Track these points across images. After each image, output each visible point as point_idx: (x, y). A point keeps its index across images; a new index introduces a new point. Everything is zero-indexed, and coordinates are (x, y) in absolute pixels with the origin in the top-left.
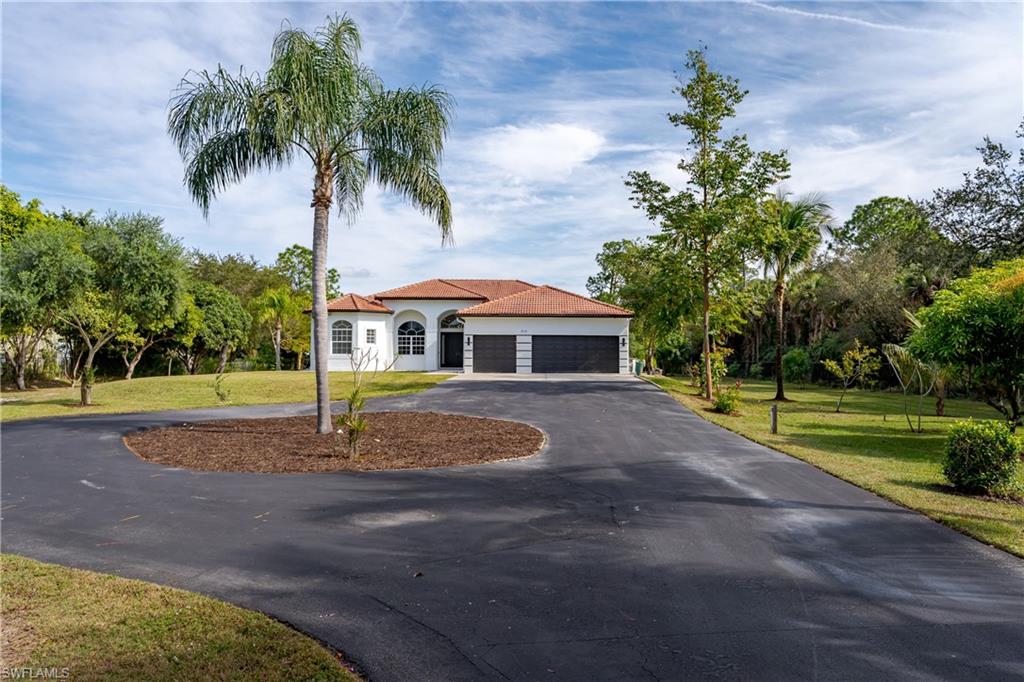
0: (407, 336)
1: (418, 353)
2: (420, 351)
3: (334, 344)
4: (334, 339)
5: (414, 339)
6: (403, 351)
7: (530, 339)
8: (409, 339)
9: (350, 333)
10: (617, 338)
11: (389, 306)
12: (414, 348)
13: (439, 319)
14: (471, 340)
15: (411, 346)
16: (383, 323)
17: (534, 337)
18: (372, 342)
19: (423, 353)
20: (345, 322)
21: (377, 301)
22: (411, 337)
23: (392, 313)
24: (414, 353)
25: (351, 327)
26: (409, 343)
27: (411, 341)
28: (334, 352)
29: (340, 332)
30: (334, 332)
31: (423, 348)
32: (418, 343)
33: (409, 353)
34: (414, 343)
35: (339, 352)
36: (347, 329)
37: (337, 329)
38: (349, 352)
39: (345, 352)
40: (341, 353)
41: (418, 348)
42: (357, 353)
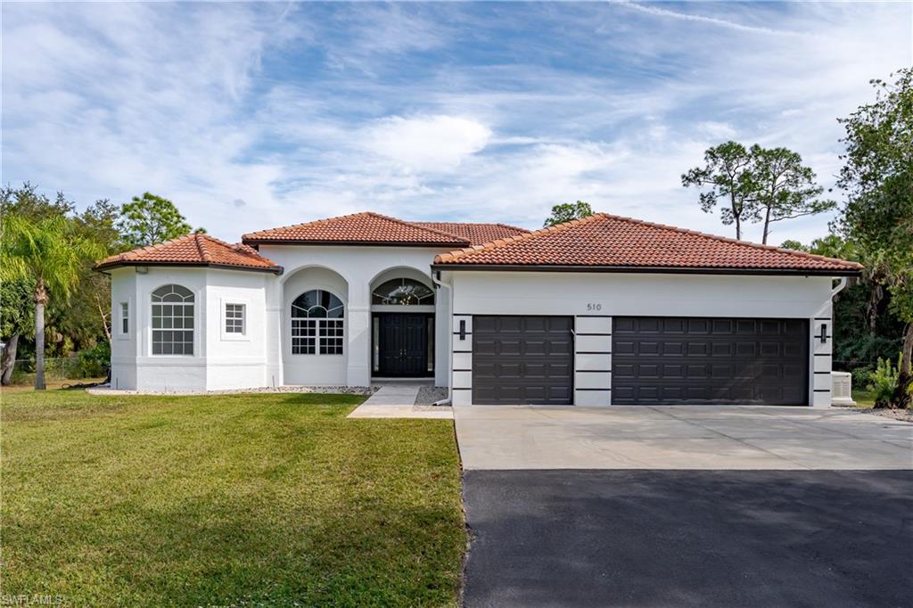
0: (308, 319)
1: (331, 351)
2: (334, 346)
3: (156, 335)
4: (156, 323)
5: (323, 324)
6: (302, 346)
7: (606, 326)
8: (313, 324)
9: (190, 310)
10: (806, 322)
11: (272, 257)
12: (323, 342)
13: (371, 285)
14: (469, 328)
15: (317, 338)
16: (263, 289)
17: (616, 319)
18: (239, 330)
19: (340, 351)
20: (179, 289)
21: (248, 248)
22: (317, 320)
23: (278, 271)
24: (323, 351)
25: (192, 300)
26: (313, 333)
27: (318, 328)
28: (156, 350)
29: (168, 310)
30: (156, 310)
31: (340, 341)
32: (331, 333)
33: (312, 351)
34: (322, 333)
35: (167, 351)
36: (183, 304)
37: (162, 304)
38: (189, 350)
39: (178, 351)
40: (170, 353)
41: (331, 341)
42: (204, 354)
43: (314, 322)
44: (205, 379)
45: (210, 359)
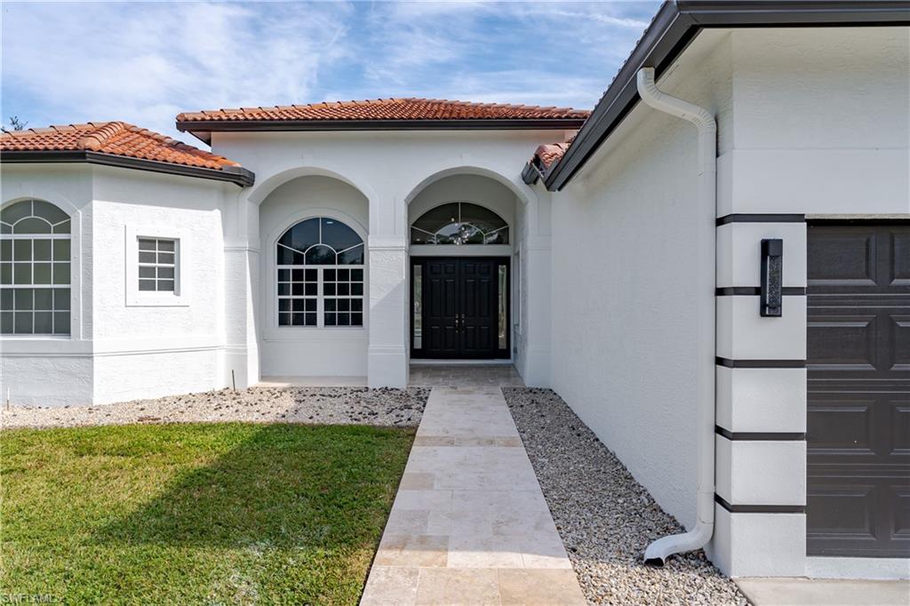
0: (304, 267)
1: (343, 321)
2: (348, 313)
5: (329, 275)
6: (295, 313)
8: (312, 275)
9: (64, 249)
11: (235, 155)
12: (329, 304)
14: (795, 270)
15: (320, 298)
16: (217, 213)
18: (169, 286)
19: (358, 321)
20: (44, 207)
22: (320, 268)
23: (243, 180)
24: (329, 321)
25: (66, 228)
26: (312, 290)
27: (320, 282)
29: (23, 249)
31: (358, 305)
32: (343, 290)
33: (312, 321)
34: (329, 290)
36: (52, 236)
37: (13, 237)
38: (64, 328)
39: (44, 329)
40: (29, 332)
41: (344, 305)
42: (89, 333)
43: (315, 271)
44: (91, 382)
45: (99, 344)
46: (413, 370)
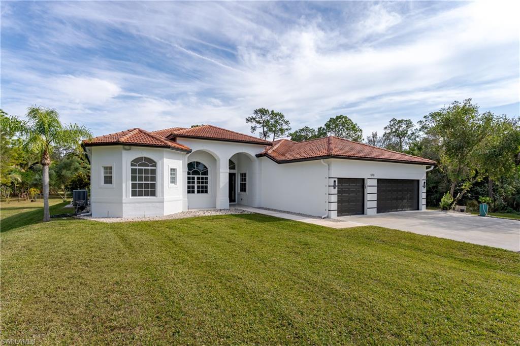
1: (202, 192)
2: (203, 190)
3: (134, 186)
4: (133, 178)
5: (198, 178)
7: (375, 183)
8: (193, 178)
9: (154, 172)
12: (198, 187)
13: (229, 160)
15: (196, 185)
16: (181, 161)
17: (379, 180)
18: (173, 182)
19: (206, 192)
20: (147, 159)
22: (196, 177)
24: (198, 192)
25: (155, 166)
26: (193, 183)
27: (196, 180)
28: (134, 194)
29: (141, 171)
30: (133, 171)
31: (206, 187)
32: (202, 183)
33: (194, 192)
34: (198, 183)
35: (140, 194)
36: (150, 168)
37: (137, 167)
38: (153, 194)
39: (147, 194)
40: (142, 195)
41: (202, 187)
42: (163, 196)
43: (194, 177)
44: (163, 210)
45: (166, 197)
46: (230, 205)
